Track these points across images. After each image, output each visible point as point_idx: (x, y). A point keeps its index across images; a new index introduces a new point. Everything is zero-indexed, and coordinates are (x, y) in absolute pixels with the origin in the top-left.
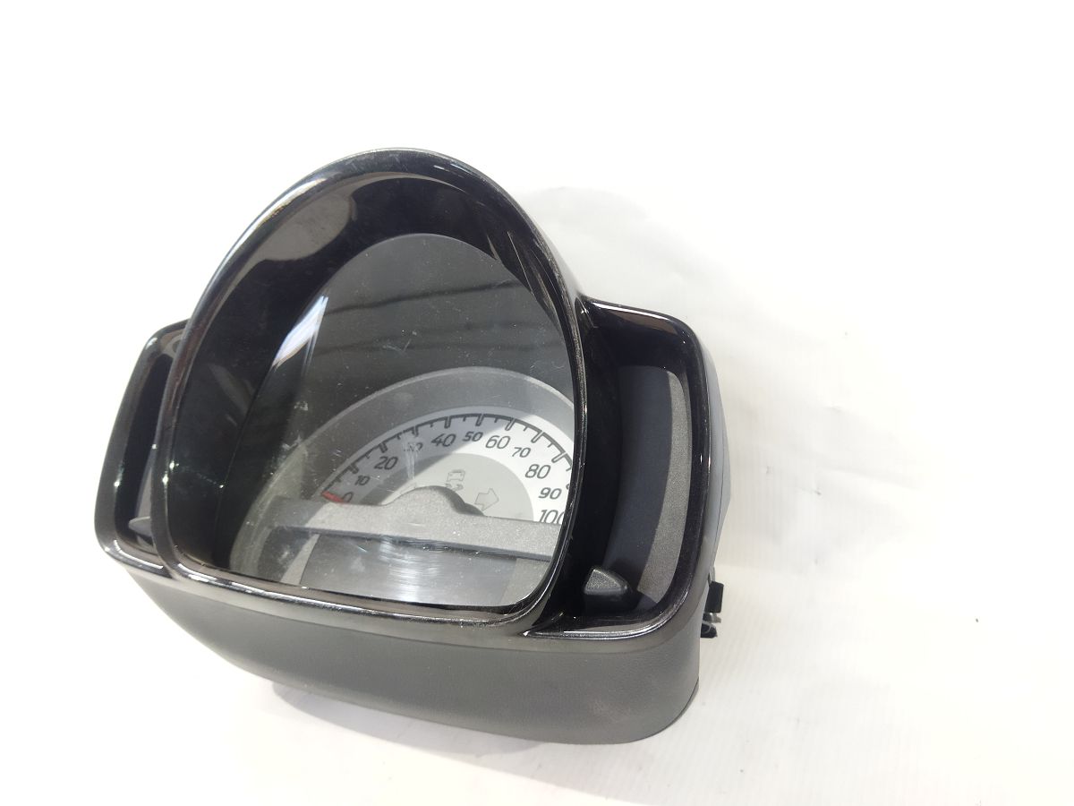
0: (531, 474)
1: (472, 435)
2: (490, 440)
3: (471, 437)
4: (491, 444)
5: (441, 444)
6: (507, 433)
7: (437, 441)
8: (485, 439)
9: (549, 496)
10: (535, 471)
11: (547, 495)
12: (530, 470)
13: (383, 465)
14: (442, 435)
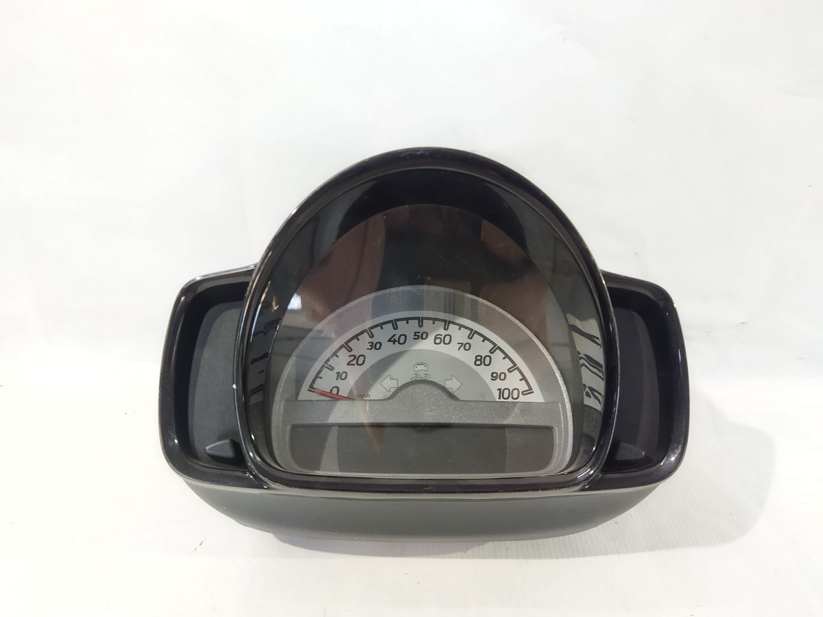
0: (478, 363)
1: (420, 334)
2: (436, 338)
3: (419, 336)
4: (438, 341)
5: (397, 343)
6: (447, 332)
7: (392, 340)
8: (431, 338)
9: (498, 379)
10: (480, 360)
11: (496, 378)
12: (477, 360)
13: (354, 362)
14: (394, 335)
